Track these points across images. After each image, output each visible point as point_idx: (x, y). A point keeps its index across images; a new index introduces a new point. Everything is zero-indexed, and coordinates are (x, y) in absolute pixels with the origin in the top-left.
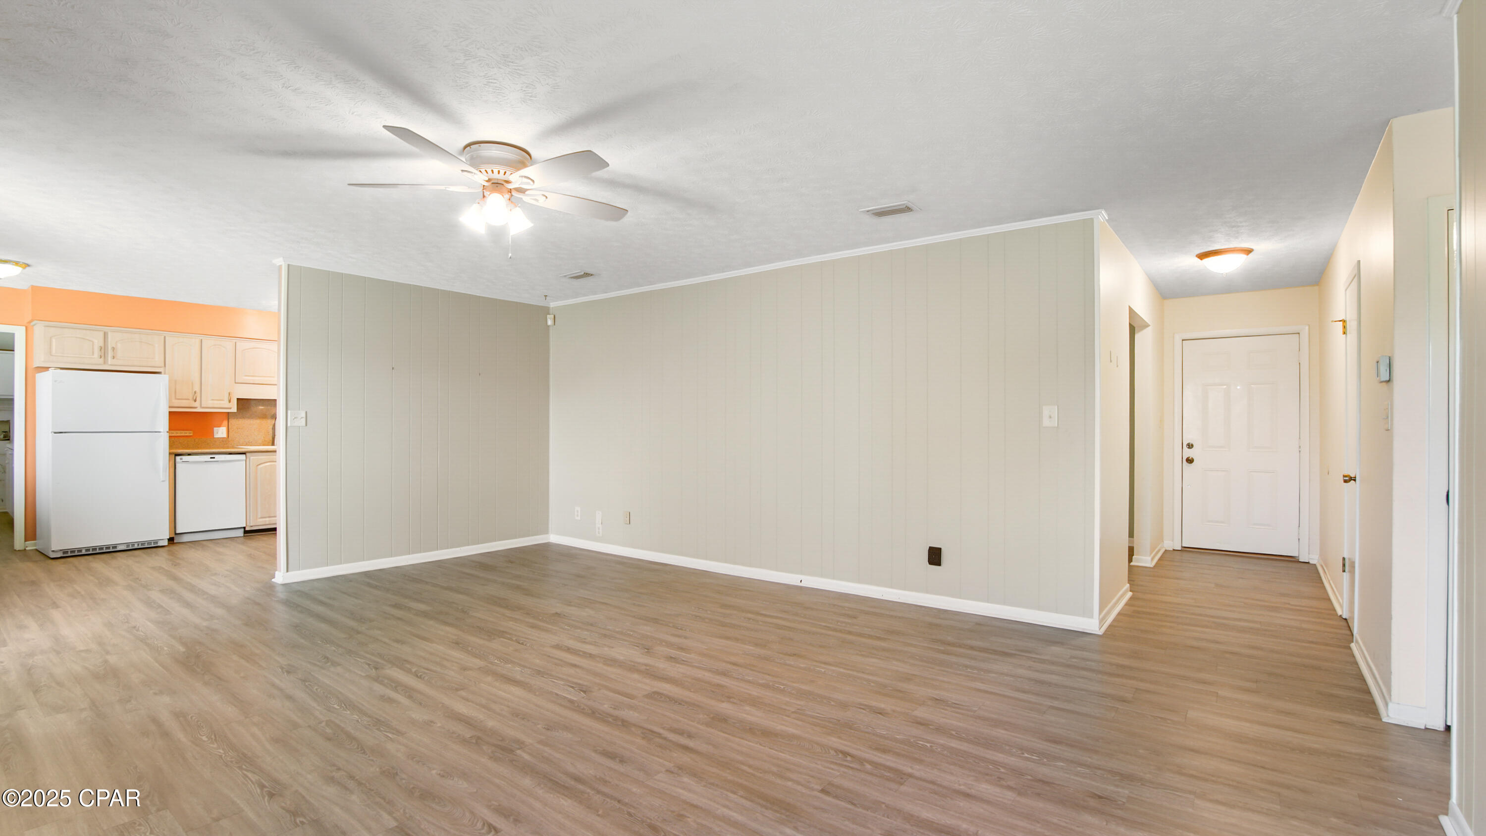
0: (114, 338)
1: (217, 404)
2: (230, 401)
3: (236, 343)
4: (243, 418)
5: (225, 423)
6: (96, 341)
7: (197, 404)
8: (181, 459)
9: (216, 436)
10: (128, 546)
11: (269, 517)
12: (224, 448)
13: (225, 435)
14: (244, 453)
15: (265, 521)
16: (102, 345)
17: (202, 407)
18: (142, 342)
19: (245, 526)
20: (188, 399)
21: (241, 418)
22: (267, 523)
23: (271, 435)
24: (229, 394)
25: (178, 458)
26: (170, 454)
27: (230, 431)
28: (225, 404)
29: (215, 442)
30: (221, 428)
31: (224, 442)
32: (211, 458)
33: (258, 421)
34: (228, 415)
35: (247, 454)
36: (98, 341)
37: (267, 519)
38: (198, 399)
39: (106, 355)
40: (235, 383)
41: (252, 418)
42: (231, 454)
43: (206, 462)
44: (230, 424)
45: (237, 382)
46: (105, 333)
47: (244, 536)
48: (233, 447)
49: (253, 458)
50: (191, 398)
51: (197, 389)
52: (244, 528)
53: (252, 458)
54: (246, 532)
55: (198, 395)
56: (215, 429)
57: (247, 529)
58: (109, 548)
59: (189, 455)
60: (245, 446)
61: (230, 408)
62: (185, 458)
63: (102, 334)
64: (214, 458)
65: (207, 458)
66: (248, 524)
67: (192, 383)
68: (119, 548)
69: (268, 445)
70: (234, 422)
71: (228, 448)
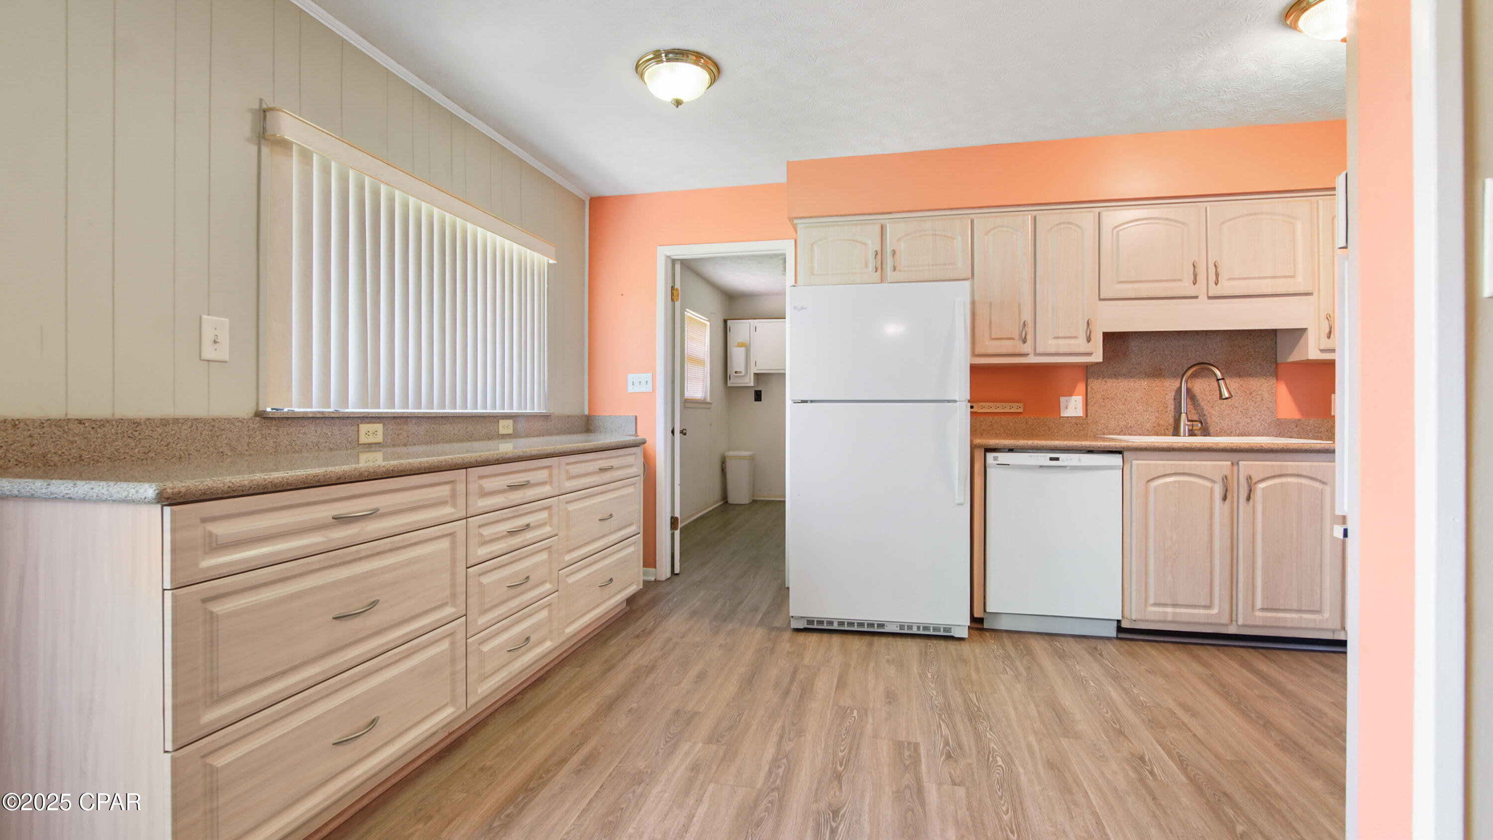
0: (896, 229)
1: (1065, 345)
2: (1089, 340)
3: (1099, 213)
4: (1115, 376)
5: (1081, 387)
6: (870, 242)
7: (1027, 348)
8: (995, 459)
9: (1065, 413)
10: (902, 627)
11: (1175, 605)
12: (1077, 437)
13: (1080, 413)
14: (1119, 452)
15: (1166, 613)
16: (879, 249)
17: (1036, 354)
18: (936, 235)
19: (1120, 618)
20: (1012, 339)
21: (1110, 377)
22: (1170, 618)
23: (1172, 414)
24: (1088, 323)
25: (990, 456)
26: (973, 447)
27: (1090, 403)
28: (1080, 344)
29: (1063, 425)
30: (1074, 398)
31: (1079, 426)
32: (1051, 459)
33: (1145, 383)
34: (1088, 371)
35: (1126, 454)
36: (873, 244)
37: (1169, 610)
38: (1030, 338)
39: (884, 264)
40: (1100, 299)
41: (1132, 377)
42: (1090, 451)
43: (1041, 467)
44: (1089, 390)
45: (1102, 297)
46: (882, 227)
47: (1118, 638)
48: (1095, 438)
49: (1139, 464)
50: (1017, 337)
51: (1027, 316)
52: (1119, 621)
53: (1135, 462)
54: (1120, 629)
55: (1030, 329)
56: (1062, 398)
57: (1125, 625)
58: (872, 625)
59: (1011, 450)
60: (1119, 434)
61: (1090, 354)
62: (1003, 457)
63: (877, 229)
64: (1057, 459)
65: (1043, 459)
66: (1127, 614)
67: (1019, 306)
68: (887, 629)
69: (1165, 435)
70: (1096, 385)
71: (1085, 437)
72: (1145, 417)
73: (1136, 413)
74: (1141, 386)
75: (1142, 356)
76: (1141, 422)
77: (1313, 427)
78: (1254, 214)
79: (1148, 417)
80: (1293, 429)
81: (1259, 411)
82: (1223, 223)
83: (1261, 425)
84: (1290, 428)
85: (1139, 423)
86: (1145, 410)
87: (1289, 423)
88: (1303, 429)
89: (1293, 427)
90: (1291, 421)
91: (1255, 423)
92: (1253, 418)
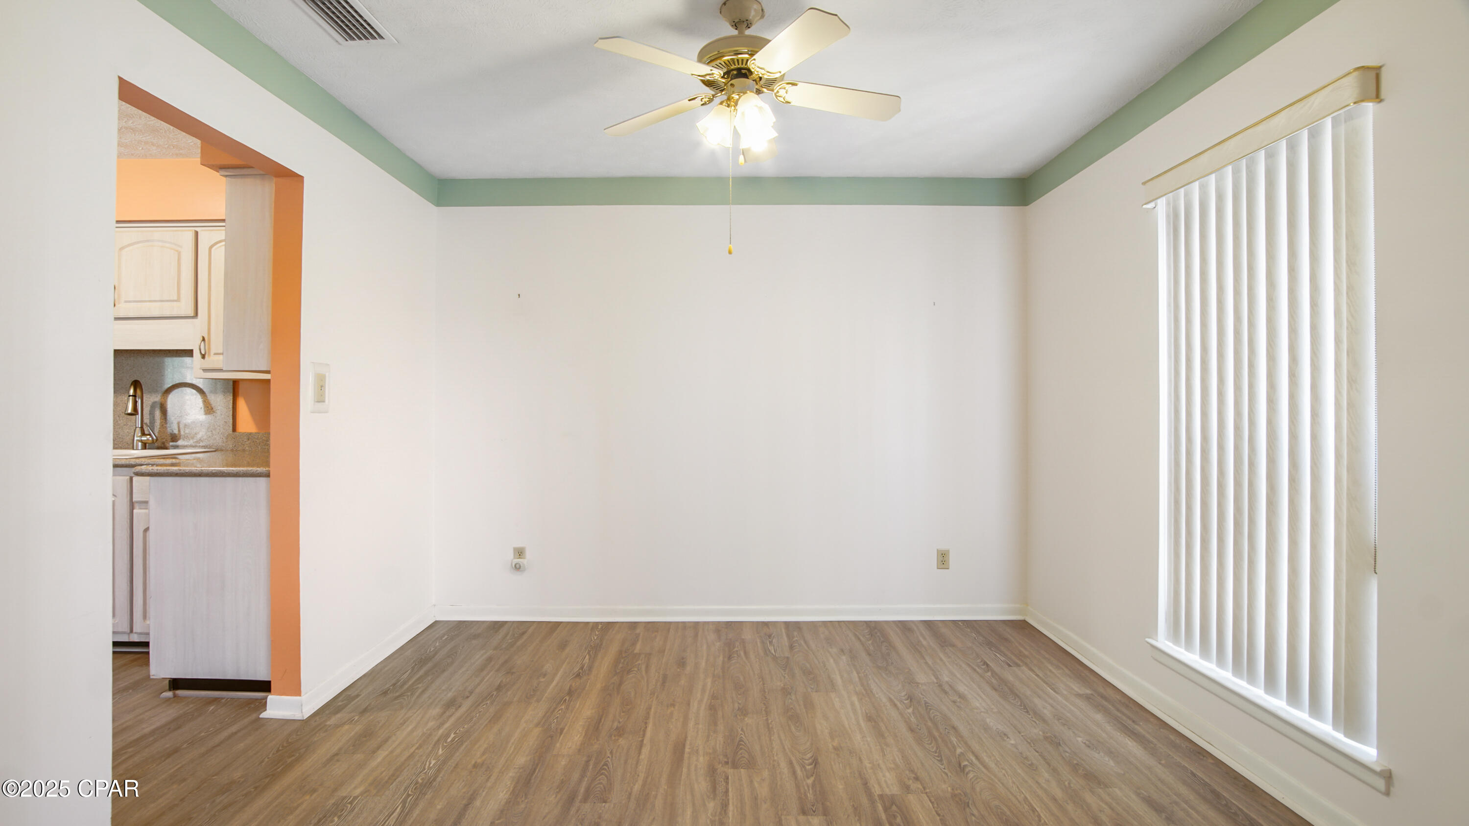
72: (126, 431)
73: (118, 427)
74: (122, 401)
75: (123, 372)
76: (122, 435)
77: (261, 440)
78: (148, 241)
79: (128, 431)
80: (246, 442)
81: (218, 425)
82: (121, 249)
83: (220, 438)
84: (243, 441)
85: (120, 437)
86: (125, 423)
87: (242, 437)
88: (253, 441)
89: (245, 440)
90: (244, 435)
91: (216, 437)
92: (214, 432)
